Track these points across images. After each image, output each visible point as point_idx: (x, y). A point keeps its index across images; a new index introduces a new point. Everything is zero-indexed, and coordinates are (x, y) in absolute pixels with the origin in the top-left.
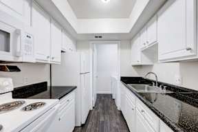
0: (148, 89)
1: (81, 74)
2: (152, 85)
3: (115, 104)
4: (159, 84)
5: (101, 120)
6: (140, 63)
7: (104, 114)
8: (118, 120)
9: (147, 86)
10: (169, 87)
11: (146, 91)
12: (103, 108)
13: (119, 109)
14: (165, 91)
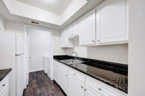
0: (72, 62)
1: (16, 55)
2: (74, 59)
3: (48, 77)
4: (78, 58)
5: (38, 93)
6: (68, 46)
7: (40, 87)
8: (53, 87)
9: (71, 60)
10: (83, 59)
11: (71, 63)
12: (38, 83)
13: (52, 79)
14: (81, 62)
